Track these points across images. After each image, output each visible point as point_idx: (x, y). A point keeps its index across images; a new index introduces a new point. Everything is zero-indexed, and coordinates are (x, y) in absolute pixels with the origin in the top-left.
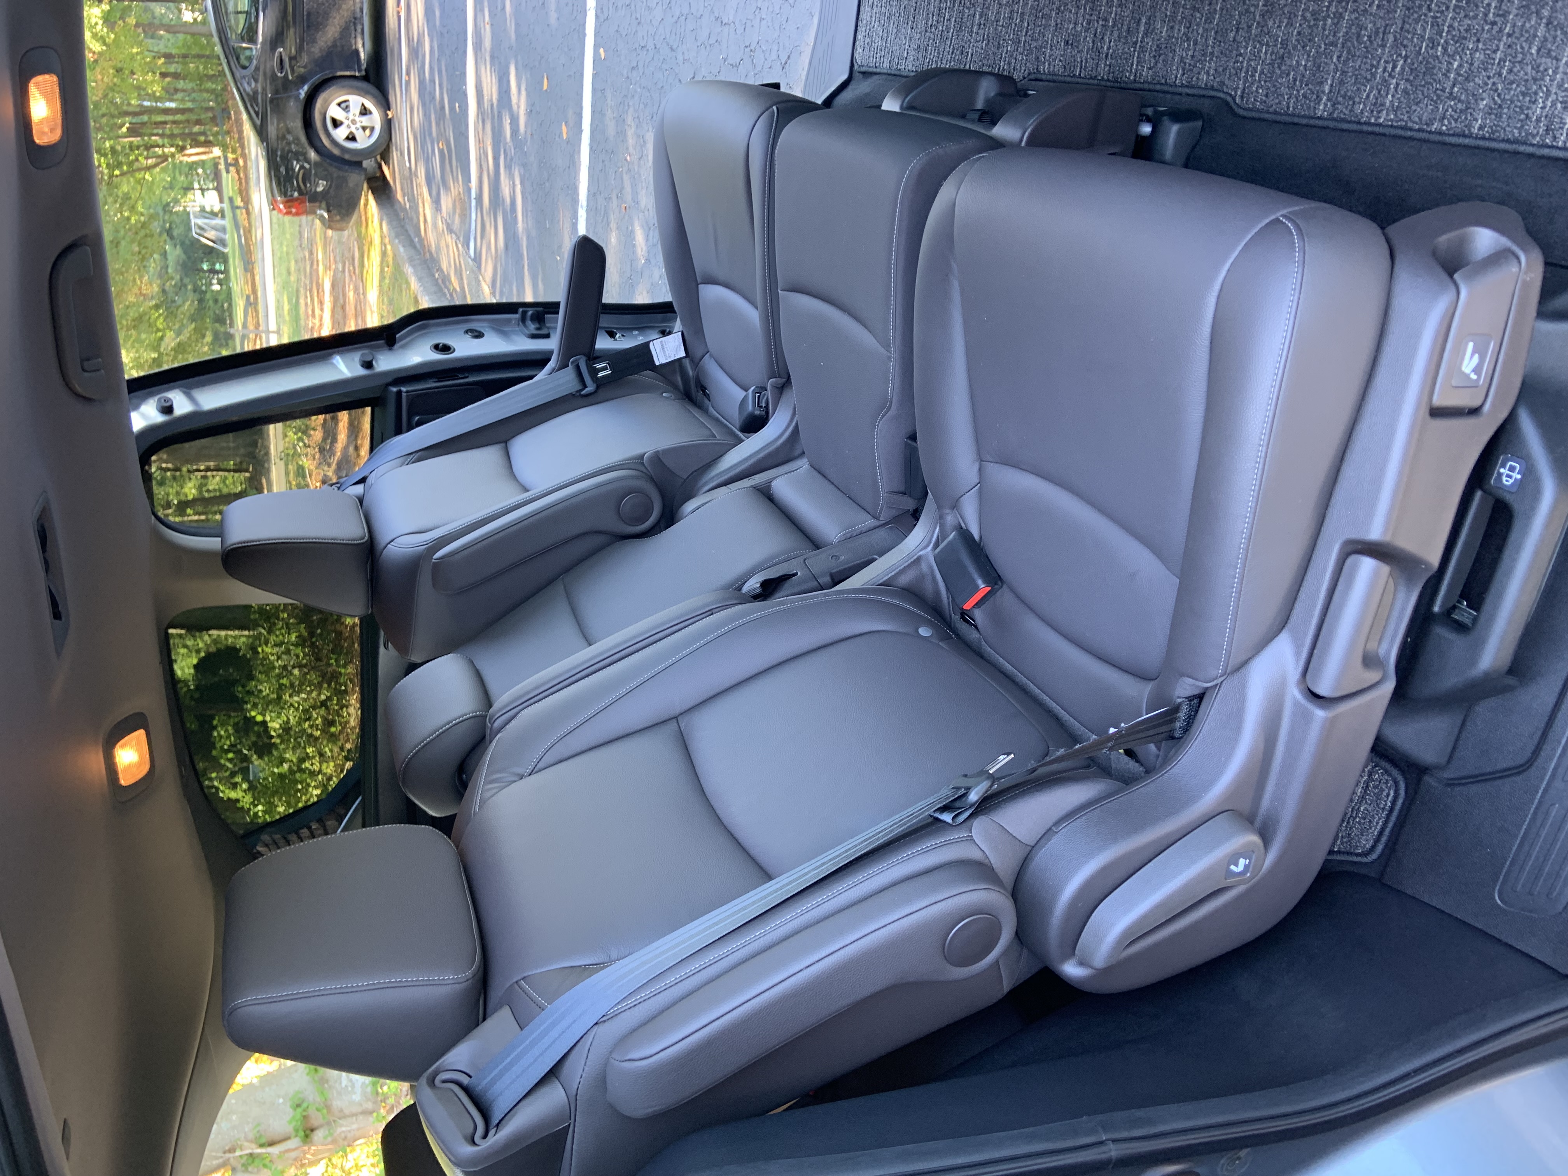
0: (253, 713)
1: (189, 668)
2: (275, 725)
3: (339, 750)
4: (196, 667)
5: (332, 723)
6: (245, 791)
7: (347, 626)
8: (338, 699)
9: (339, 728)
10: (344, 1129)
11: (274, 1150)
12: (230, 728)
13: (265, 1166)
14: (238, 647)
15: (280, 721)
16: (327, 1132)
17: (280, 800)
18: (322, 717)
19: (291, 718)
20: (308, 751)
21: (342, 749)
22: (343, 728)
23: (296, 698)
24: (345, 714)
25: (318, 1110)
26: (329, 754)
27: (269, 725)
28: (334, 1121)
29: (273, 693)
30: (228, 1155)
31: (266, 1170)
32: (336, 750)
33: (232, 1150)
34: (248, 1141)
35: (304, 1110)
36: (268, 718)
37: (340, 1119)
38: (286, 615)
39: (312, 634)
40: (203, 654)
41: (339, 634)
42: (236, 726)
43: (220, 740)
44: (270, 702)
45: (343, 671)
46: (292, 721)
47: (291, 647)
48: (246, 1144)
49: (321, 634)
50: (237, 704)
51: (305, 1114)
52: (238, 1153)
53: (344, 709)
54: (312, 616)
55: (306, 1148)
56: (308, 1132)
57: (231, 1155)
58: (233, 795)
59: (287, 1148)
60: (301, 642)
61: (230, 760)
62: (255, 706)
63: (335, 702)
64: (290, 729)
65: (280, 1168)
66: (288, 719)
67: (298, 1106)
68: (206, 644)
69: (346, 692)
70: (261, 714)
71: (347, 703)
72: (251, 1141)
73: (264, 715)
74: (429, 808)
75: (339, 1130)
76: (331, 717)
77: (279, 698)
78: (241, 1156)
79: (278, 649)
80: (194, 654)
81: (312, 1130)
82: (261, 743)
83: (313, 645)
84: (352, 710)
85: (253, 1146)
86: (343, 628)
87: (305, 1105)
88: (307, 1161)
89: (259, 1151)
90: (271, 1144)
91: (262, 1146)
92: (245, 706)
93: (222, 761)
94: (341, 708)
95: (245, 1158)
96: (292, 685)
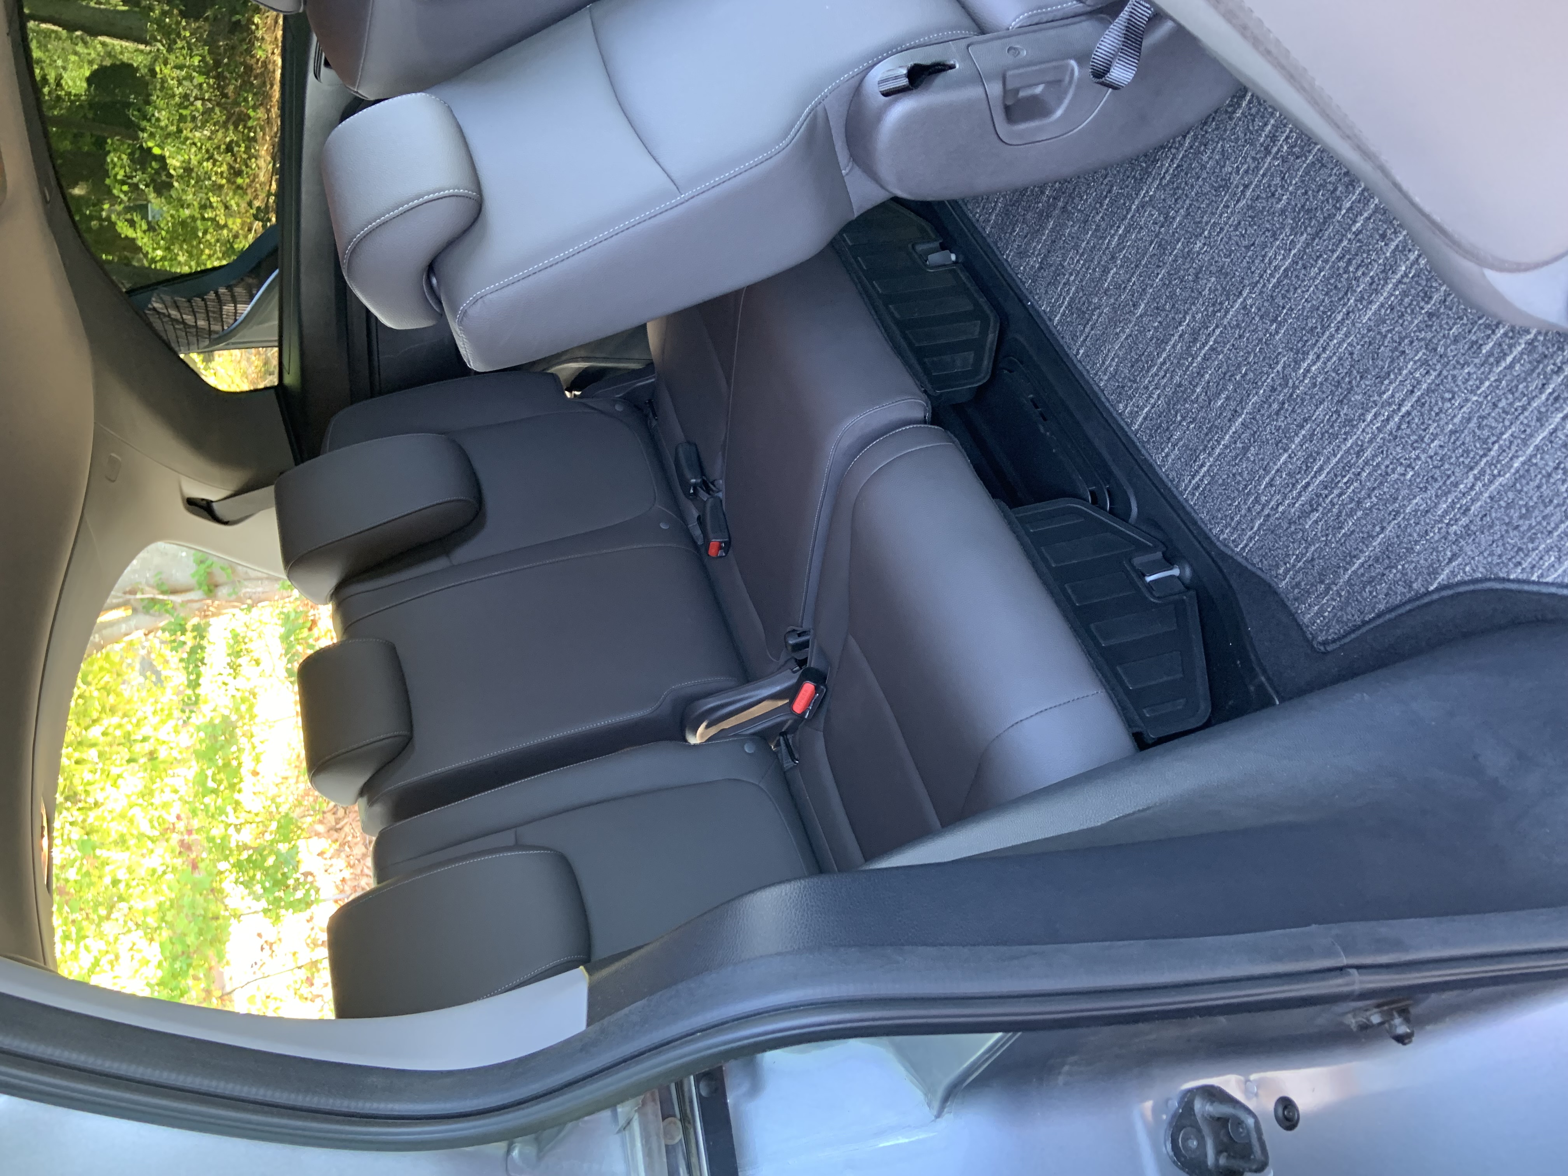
0: (150, 144)
1: (81, 80)
2: (174, 163)
3: (246, 205)
4: (89, 80)
5: (239, 173)
6: (144, 232)
7: (258, 60)
8: (246, 147)
9: (247, 180)
10: (248, 590)
11: (177, 599)
12: (124, 157)
13: (167, 611)
14: (135, 65)
15: (180, 158)
16: (231, 590)
17: (181, 248)
18: (229, 164)
19: (192, 157)
20: (212, 199)
21: (250, 204)
22: (253, 181)
23: (198, 134)
24: (254, 166)
25: (222, 569)
26: (235, 208)
27: (168, 161)
28: (239, 582)
29: (172, 125)
30: (128, 596)
31: (167, 615)
32: (244, 205)
33: (133, 592)
34: (149, 585)
35: (208, 567)
36: (167, 154)
37: (245, 580)
38: (188, 34)
39: (217, 63)
40: (95, 67)
41: (249, 69)
42: (131, 155)
43: (113, 168)
44: (169, 135)
45: (252, 114)
46: (194, 162)
47: (194, 74)
48: (147, 589)
49: (227, 64)
50: (131, 130)
51: (209, 570)
52: (139, 596)
53: (253, 160)
54: (219, 41)
55: (209, 602)
56: (212, 587)
57: (132, 597)
58: (130, 233)
59: (189, 598)
60: (205, 71)
61: (125, 193)
62: (152, 135)
63: (243, 149)
64: (192, 170)
65: (182, 615)
66: (190, 159)
67: (202, 562)
68: (99, 55)
69: (254, 139)
70: (158, 146)
71: (256, 153)
72: (152, 587)
73: (163, 149)
74: (382, 314)
75: (244, 590)
76: (237, 166)
77: (180, 131)
78: (142, 600)
79: (178, 72)
80: (86, 66)
81: (216, 586)
82: (159, 181)
83: (219, 77)
84: (261, 163)
85: (156, 592)
86: (253, 61)
87: (209, 562)
88: (210, 613)
89: (161, 597)
90: (174, 592)
91: (163, 593)
92: (141, 134)
93: (115, 192)
94: (249, 158)
95: (146, 602)
96: (194, 119)
